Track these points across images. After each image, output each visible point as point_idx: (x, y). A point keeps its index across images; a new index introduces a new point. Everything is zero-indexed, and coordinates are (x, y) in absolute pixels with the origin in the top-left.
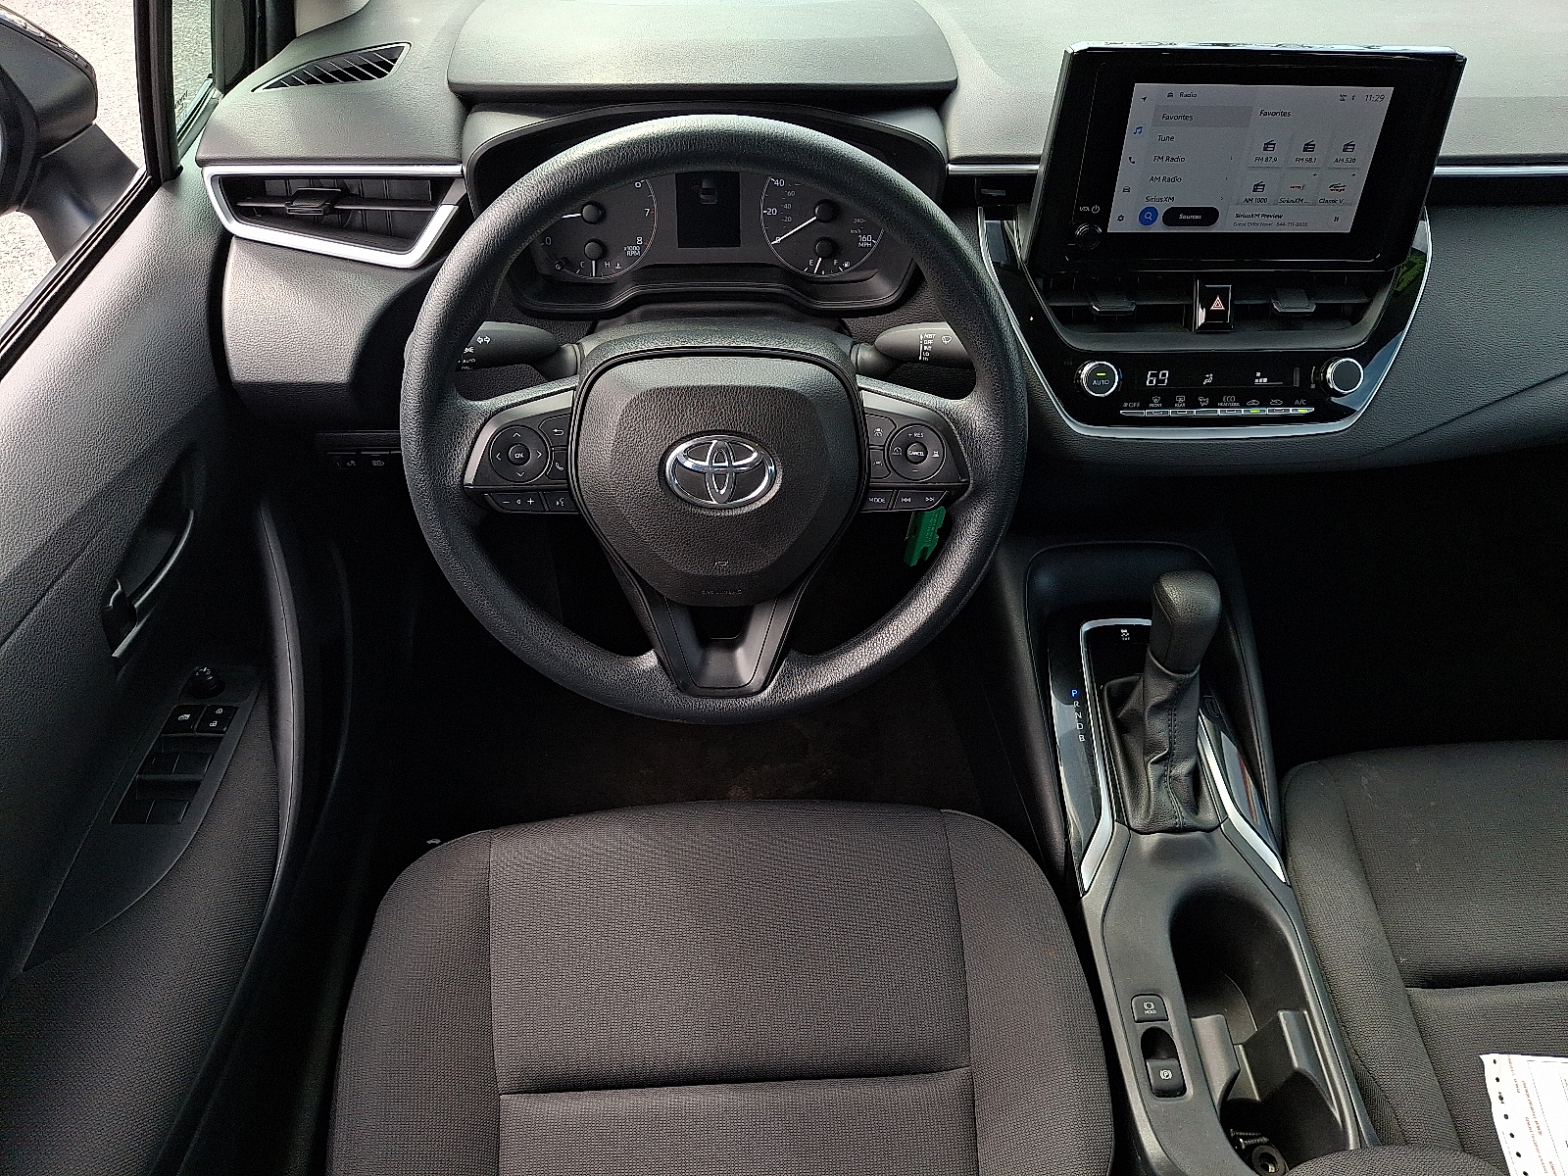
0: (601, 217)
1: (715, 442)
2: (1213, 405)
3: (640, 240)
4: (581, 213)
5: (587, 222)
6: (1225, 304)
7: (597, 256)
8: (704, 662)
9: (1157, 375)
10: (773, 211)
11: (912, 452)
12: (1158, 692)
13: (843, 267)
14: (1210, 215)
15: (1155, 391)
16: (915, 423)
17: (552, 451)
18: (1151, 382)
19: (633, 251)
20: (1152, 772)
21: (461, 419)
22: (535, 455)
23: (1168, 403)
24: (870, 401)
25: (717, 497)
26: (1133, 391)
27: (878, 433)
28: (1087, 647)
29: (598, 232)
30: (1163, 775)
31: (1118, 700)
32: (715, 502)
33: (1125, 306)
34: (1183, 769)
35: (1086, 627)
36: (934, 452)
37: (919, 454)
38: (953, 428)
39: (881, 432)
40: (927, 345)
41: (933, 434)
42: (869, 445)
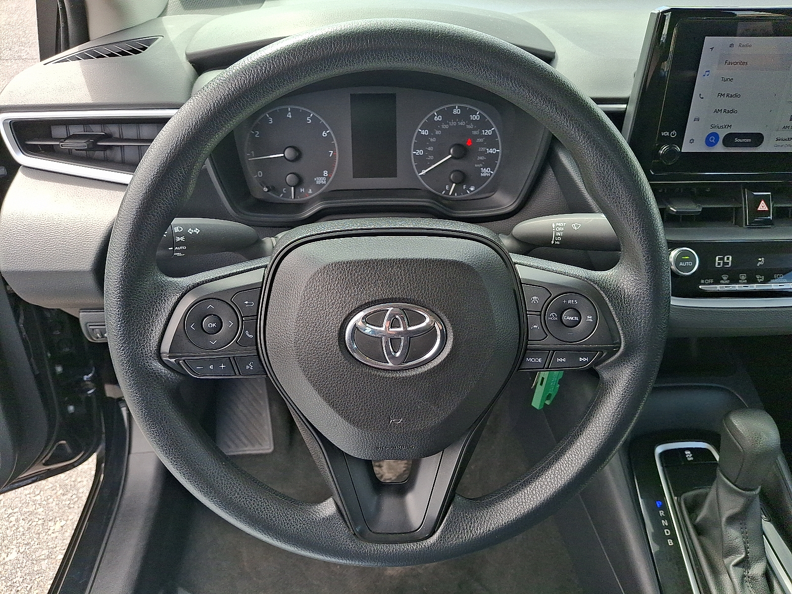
0: (298, 157)
1: (390, 309)
2: (766, 281)
3: (326, 173)
4: (284, 154)
5: (287, 159)
6: (768, 206)
7: (295, 185)
8: (378, 508)
9: (722, 259)
10: (420, 152)
11: (568, 317)
12: (730, 505)
13: (470, 190)
14: (758, 139)
15: (724, 271)
16: (568, 291)
17: (243, 321)
18: (719, 264)
19: (320, 181)
20: (735, 573)
21: (160, 292)
22: (228, 324)
23: (734, 280)
24: (524, 273)
25: (393, 358)
26: (708, 272)
27: (534, 300)
28: (662, 465)
29: (296, 167)
30: (744, 576)
31: (693, 507)
32: (390, 364)
33: (694, 208)
34: (758, 569)
35: (659, 450)
36: (588, 317)
37: (574, 318)
38: (604, 295)
39: (537, 299)
40: (559, 232)
41: (586, 301)
42: (526, 311)
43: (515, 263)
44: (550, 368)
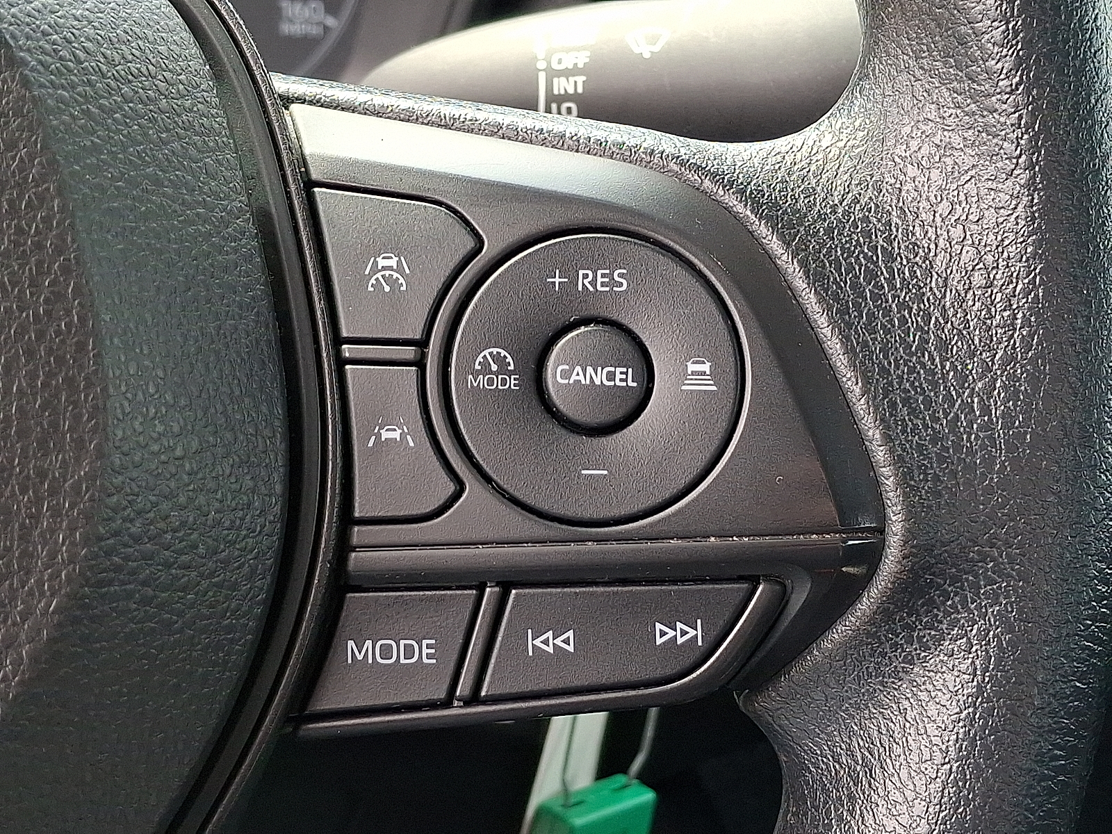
11: (577, 373)
36: (692, 367)
37: (611, 376)
38: (775, 245)
39: (400, 270)
40: (567, 73)
41: (678, 271)
42: (338, 341)
43: (287, 101)
44: (485, 702)
